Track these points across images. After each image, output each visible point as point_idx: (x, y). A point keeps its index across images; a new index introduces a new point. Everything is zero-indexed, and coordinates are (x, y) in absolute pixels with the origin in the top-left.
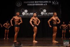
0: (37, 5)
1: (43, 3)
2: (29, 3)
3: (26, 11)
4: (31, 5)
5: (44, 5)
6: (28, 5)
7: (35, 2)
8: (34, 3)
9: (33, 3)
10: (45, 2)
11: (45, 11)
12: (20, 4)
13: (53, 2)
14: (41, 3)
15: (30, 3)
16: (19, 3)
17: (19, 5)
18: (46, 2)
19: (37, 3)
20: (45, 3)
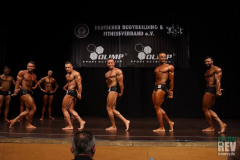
0: (128, 34)
1: (145, 31)
2: (108, 30)
3: (100, 50)
4: (112, 34)
5: (146, 34)
6: (105, 34)
7: (124, 27)
8: (122, 30)
9: (118, 30)
10: (148, 27)
11: (148, 49)
12: (84, 32)
13: (170, 29)
14: (138, 30)
15: (111, 31)
16: (82, 30)
17: (82, 33)
18: (152, 27)
19: (129, 30)
20: (148, 31)
